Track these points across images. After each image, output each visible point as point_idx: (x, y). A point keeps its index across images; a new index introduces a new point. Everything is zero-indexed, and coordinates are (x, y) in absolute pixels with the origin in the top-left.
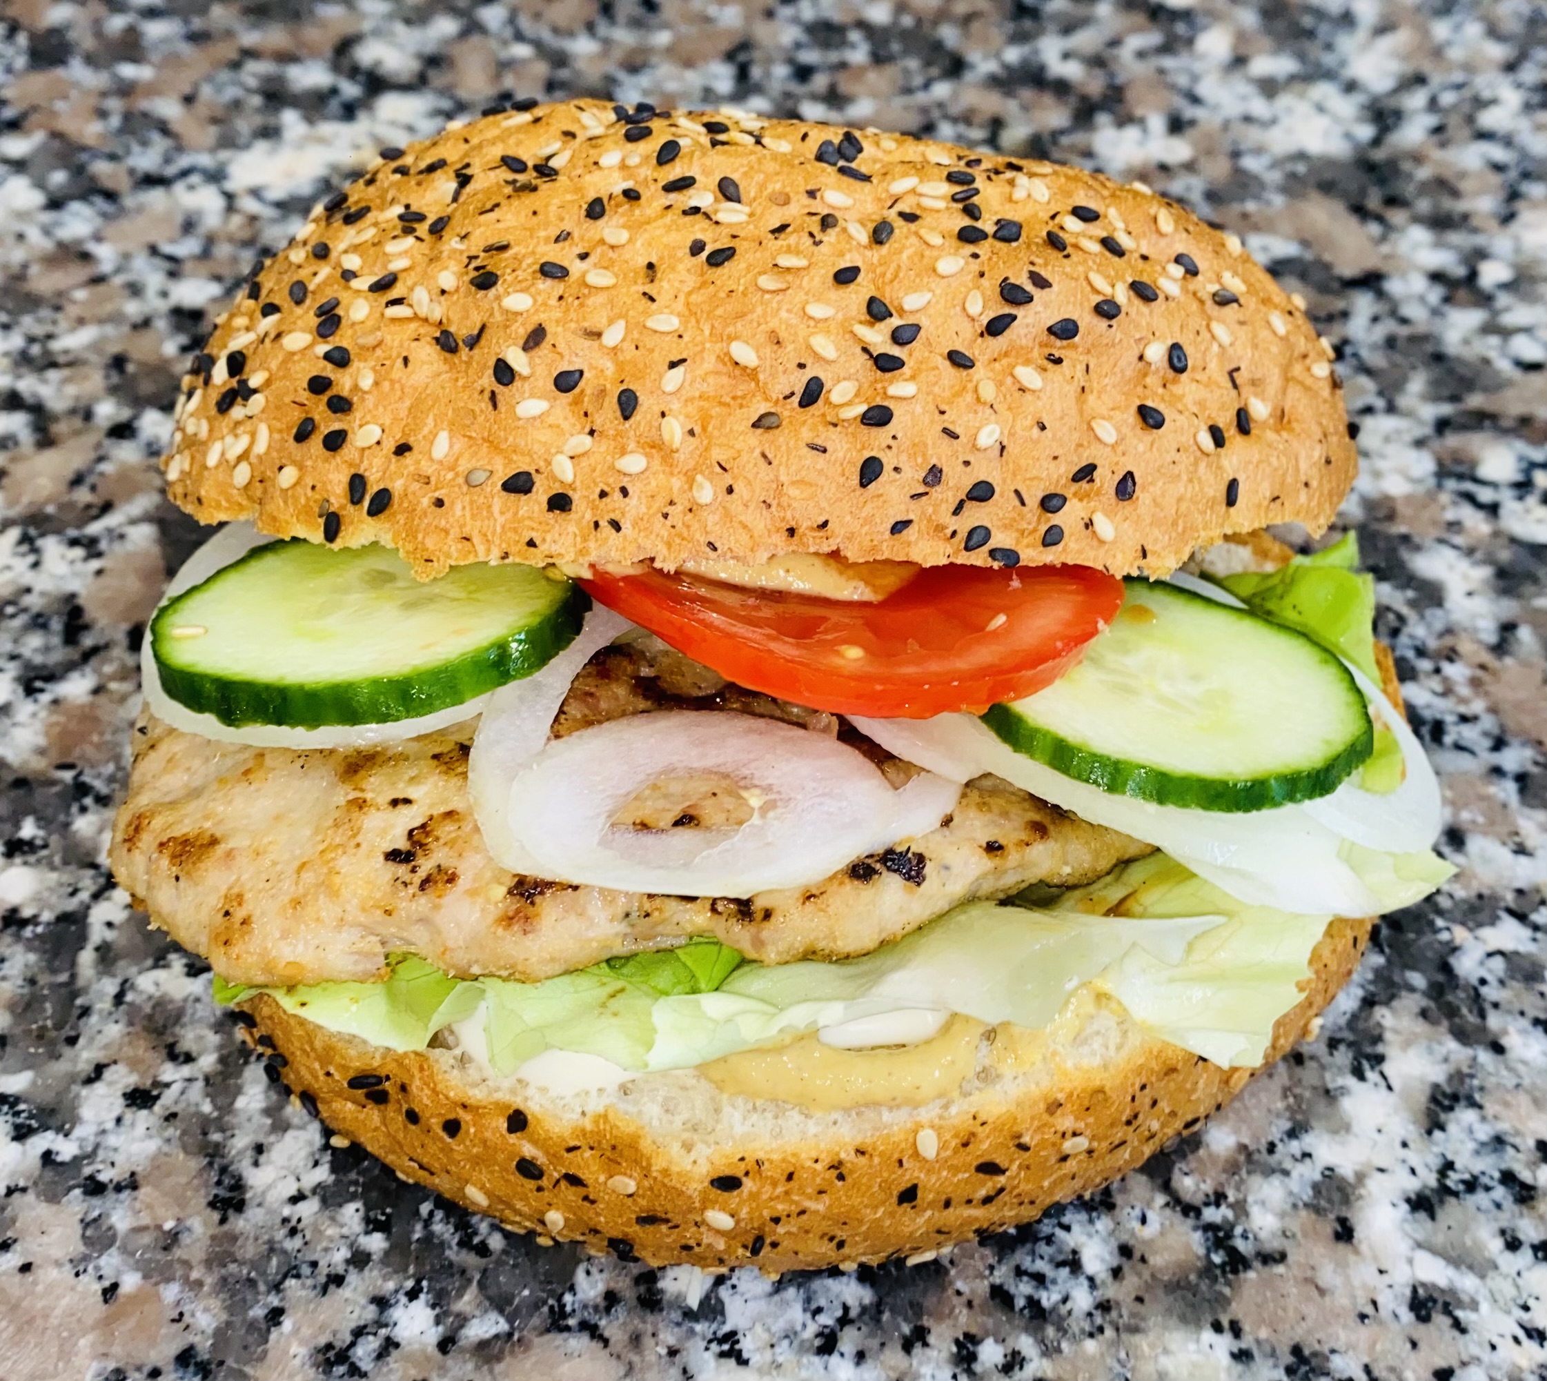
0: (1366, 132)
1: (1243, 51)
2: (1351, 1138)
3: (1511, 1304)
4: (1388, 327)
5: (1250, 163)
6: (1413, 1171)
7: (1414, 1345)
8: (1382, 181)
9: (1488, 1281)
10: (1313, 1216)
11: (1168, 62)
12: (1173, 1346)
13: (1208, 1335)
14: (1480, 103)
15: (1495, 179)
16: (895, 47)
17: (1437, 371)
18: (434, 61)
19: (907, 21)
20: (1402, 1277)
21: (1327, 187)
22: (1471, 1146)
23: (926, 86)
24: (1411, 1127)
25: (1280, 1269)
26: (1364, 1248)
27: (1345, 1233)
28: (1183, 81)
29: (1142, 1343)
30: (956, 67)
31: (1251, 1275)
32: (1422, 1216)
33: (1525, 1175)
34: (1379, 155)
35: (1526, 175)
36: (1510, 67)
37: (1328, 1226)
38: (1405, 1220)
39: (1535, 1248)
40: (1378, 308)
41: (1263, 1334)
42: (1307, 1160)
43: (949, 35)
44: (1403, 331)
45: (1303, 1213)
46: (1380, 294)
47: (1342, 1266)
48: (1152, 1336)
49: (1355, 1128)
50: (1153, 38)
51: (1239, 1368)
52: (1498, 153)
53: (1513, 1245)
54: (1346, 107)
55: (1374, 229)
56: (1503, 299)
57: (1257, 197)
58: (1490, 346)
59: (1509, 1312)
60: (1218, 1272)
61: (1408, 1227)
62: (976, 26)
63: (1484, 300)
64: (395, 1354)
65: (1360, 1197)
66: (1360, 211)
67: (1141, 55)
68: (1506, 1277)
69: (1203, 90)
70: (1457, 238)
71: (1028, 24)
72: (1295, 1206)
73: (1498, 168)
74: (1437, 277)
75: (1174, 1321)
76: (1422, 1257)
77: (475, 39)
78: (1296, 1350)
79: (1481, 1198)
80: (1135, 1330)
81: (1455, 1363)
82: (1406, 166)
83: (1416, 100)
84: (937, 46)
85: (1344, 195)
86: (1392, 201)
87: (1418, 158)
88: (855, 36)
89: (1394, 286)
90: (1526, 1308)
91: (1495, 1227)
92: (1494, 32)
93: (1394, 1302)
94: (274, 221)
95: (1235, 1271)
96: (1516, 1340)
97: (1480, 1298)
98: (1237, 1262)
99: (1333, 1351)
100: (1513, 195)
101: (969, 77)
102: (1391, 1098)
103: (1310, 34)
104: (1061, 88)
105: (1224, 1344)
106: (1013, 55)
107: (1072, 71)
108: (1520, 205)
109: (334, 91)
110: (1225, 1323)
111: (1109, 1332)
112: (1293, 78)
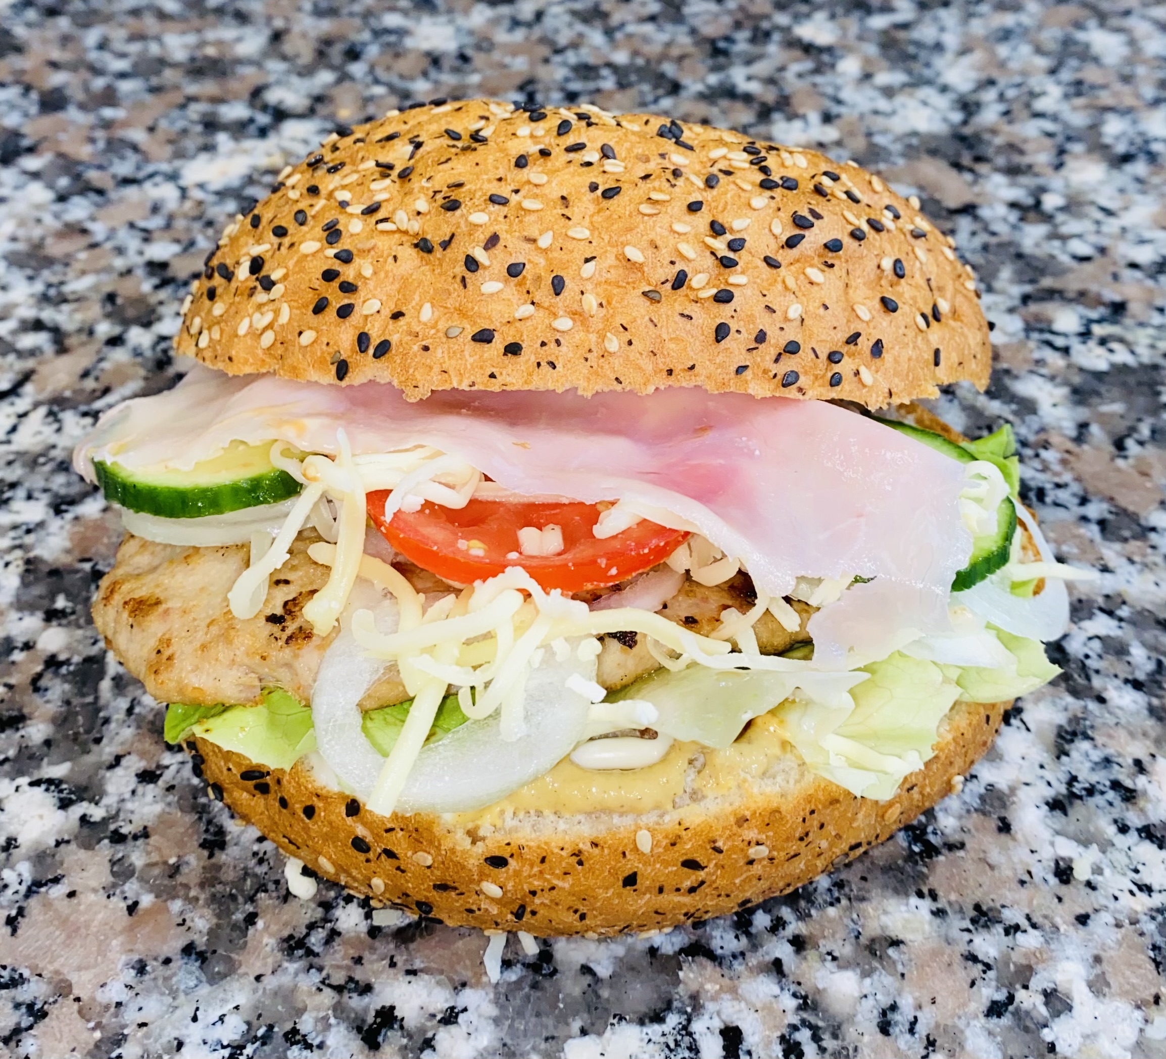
0: (957, 117)
1: (869, 70)
2: (1004, 764)
3: (1126, 869)
4: (983, 238)
5: (879, 140)
6: (1049, 784)
7: (1060, 899)
8: (971, 147)
9: (1108, 854)
10: (982, 817)
11: (819, 79)
12: (890, 909)
13: (914, 900)
14: (1033, 95)
15: (1048, 142)
16: (633, 78)
17: (1020, 264)
18: (319, 99)
19: (640, 61)
20: (1047, 854)
21: (933, 152)
22: (1088, 765)
23: (656, 100)
24: (1045, 755)
25: (961, 853)
26: (1019, 836)
27: (1005, 827)
28: (830, 90)
29: (868, 908)
30: (675, 88)
31: (941, 858)
32: (1058, 813)
33: (1128, 783)
34: (967, 131)
35: (1069, 139)
36: (1053, 71)
37: (993, 823)
38: (1046, 817)
39: (1139, 831)
40: (976, 226)
41: (953, 897)
42: (975, 780)
43: (669, 69)
44: (993, 240)
45: (975, 815)
46: (976, 218)
47: (1005, 849)
48: (874, 903)
49: (1006, 758)
50: (807, 65)
51: (938, 921)
52: (1049, 126)
53: (1123, 829)
54: (943, 102)
55: (968, 177)
56: (1060, 218)
57: (886, 161)
58: (1054, 247)
59: (1124, 874)
60: (918, 858)
61: (1049, 822)
62: (687, 62)
63: (1048, 218)
64: (338, 940)
65: (1014, 803)
66: (957, 166)
67: (800, 76)
68: (1120, 850)
69: (844, 95)
70: (1024, 180)
71: (721, 60)
72: (968, 811)
73: (1050, 135)
74: (1013, 205)
75: (890, 892)
76: (1060, 841)
77: (347, 84)
78: (977, 907)
79: (1098, 799)
80: (863, 899)
81: (1090, 910)
82: (986, 136)
83: (989, 95)
84: (662, 76)
85: (945, 156)
86: (979, 159)
87: (994, 132)
88: (605, 72)
89: (985, 212)
90: (1136, 871)
91: (1109, 818)
92: (1039, 50)
93: (1043, 871)
94: (215, 204)
95: (930, 857)
96: (1132, 893)
97: (1103, 866)
98: (931, 851)
99: (1003, 906)
100: (1061, 152)
101: (684, 94)
102: (1030, 736)
103: (914, 57)
104: (747, 98)
105: (926, 905)
106: (713, 79)
107: (754, 87)
108: (1066, 158)
109: (251, 121)
110: (925, 890)
111: (844, 902)
112: (905, 86)
